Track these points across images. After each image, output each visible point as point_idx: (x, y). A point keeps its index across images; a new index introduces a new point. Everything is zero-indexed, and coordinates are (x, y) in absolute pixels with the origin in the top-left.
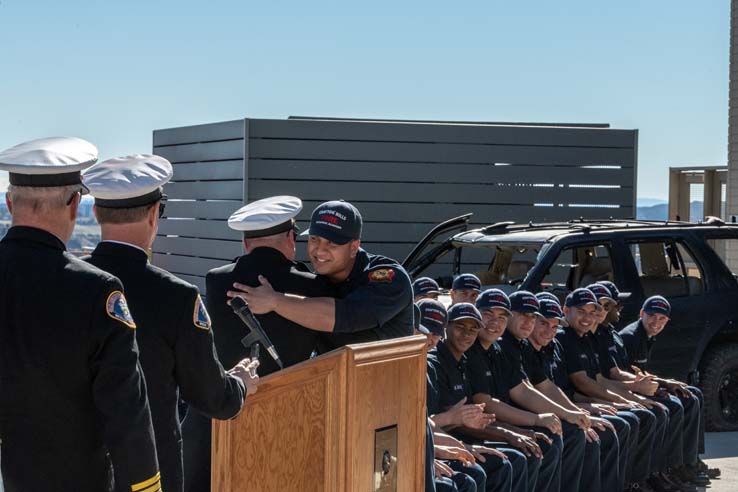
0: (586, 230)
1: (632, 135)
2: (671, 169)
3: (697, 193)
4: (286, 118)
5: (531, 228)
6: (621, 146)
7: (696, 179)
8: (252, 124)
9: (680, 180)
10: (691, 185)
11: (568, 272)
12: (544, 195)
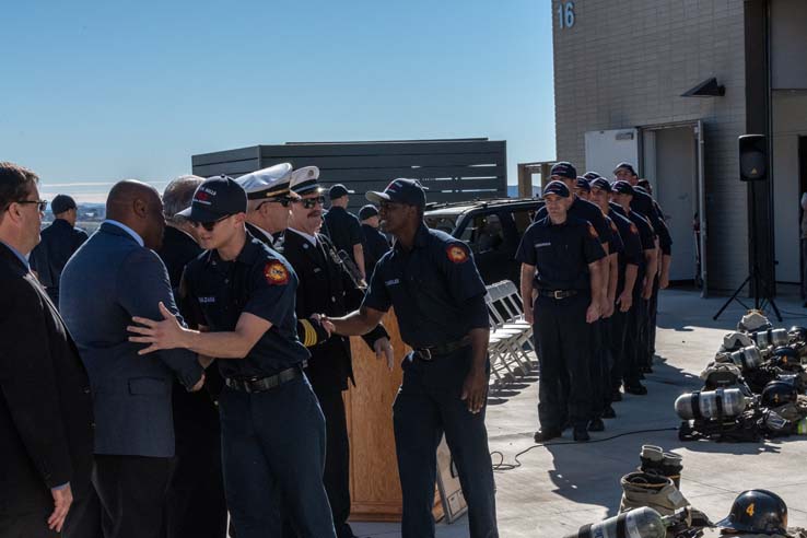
0: (485, 206)
1: (502, 144)
2: (519, 165)
3: (536, 180)
4: (284, 144)
5: (448, 206)
6: (496, 151)
7: (535, 170)
8: (263, 148)
9: (525, 171)
10: (533, 175)
11: (470, 233)
12: (446, 185)
